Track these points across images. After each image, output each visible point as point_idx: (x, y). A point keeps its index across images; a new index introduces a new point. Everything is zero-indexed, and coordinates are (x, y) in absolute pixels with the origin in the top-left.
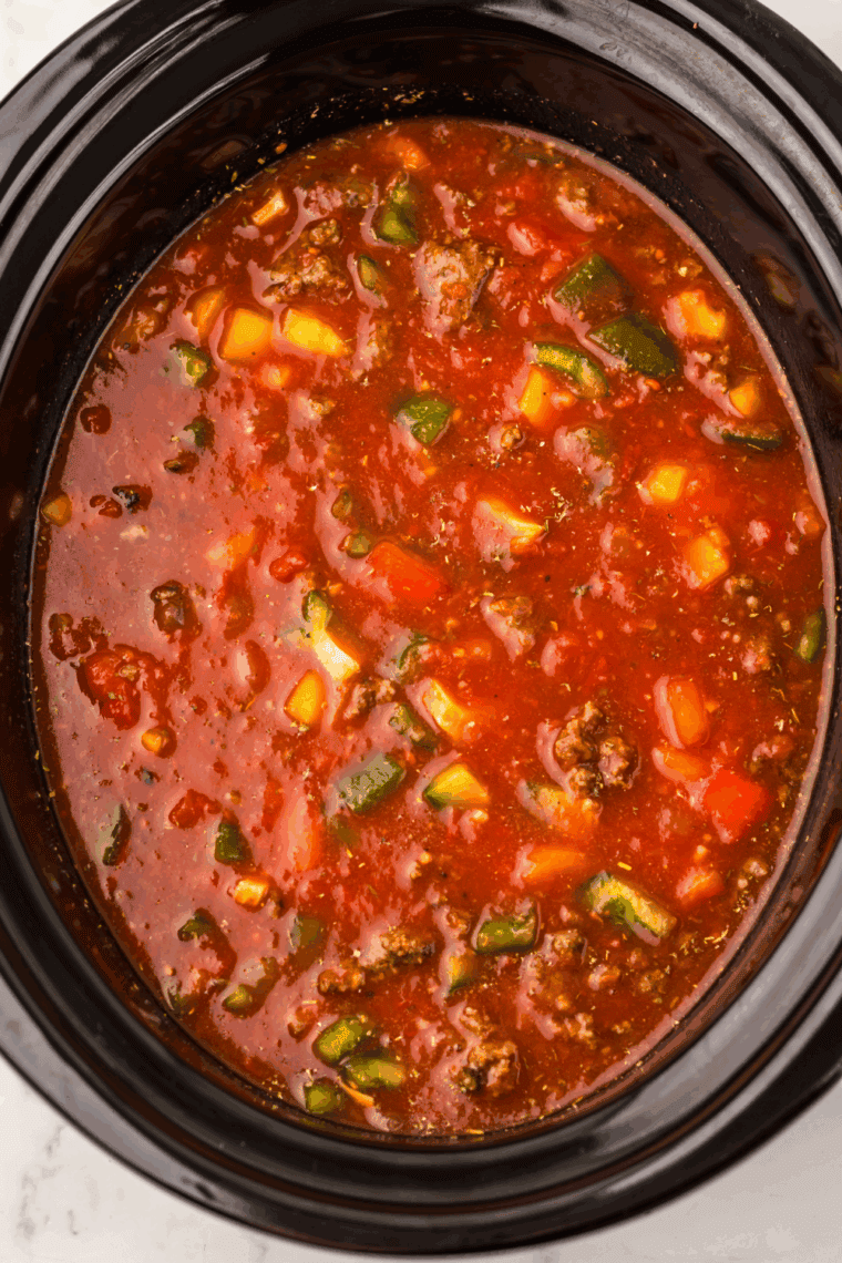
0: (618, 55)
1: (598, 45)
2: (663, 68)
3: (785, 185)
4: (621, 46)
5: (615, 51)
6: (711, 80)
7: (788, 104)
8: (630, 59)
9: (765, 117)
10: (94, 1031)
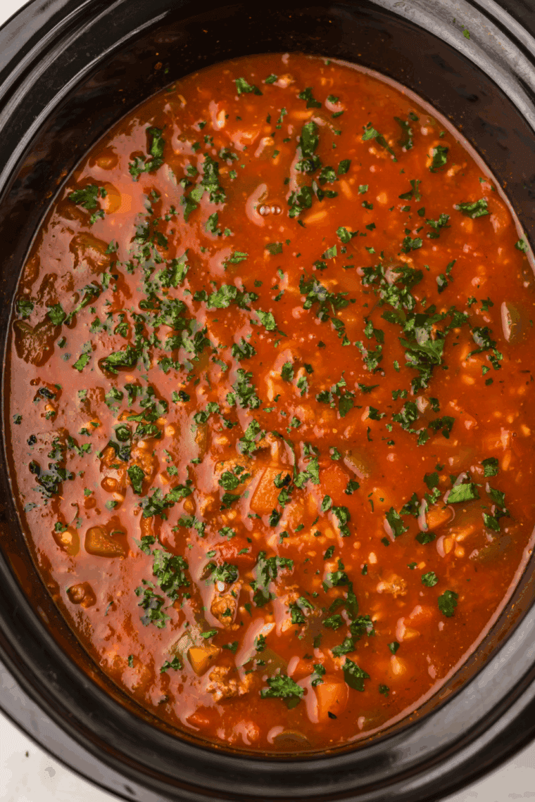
0: (406, 10)
1: (392, 4)
2: (437, 19)
3: (521, 97)
4: (408, 4)
5: (404, 8)
6: (469, 26)
7: (522, 41)
8: (414, 13)
9: (507, 51)
10: (50, 678)
